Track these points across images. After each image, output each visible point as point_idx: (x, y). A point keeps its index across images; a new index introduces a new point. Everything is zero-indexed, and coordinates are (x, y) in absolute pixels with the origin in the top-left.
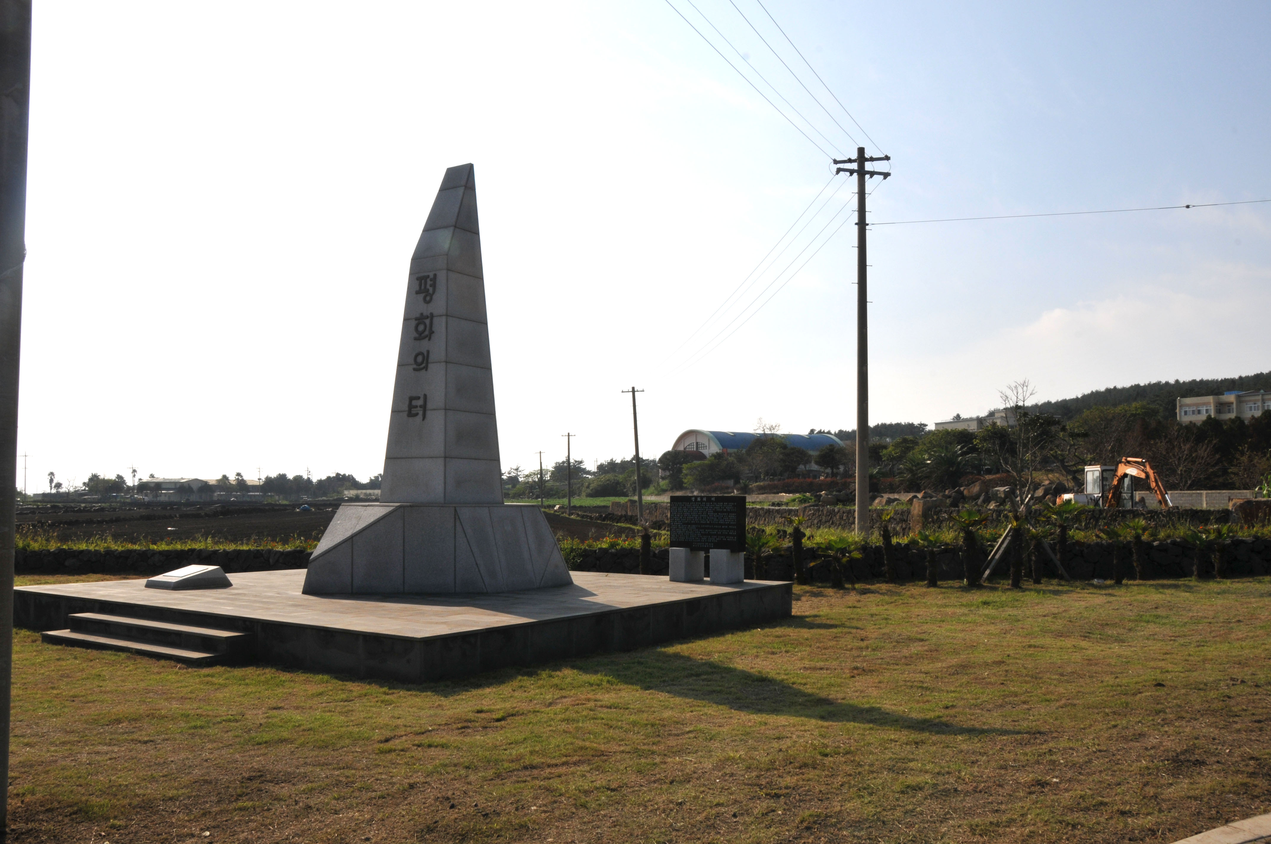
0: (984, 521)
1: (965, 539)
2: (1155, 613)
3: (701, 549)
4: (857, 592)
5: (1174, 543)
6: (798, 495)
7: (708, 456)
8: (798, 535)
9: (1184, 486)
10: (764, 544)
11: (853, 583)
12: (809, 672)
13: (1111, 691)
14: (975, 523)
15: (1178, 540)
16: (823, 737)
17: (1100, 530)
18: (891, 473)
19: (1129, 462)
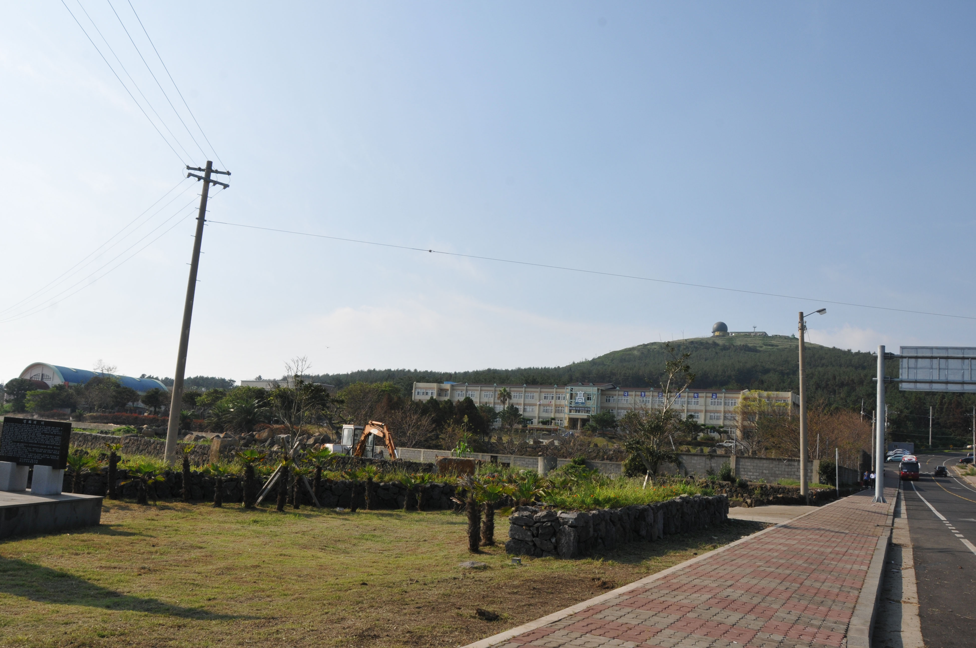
0: (263, 459)
1: (246, 472)
2: (373, 533)
3: (26, 464)
4: (157, 508)
5: (394, 484)
6: (124, 426)
7: (51, 387)
8: (114, 459)
9: (410, 445)
10: (84, 464)
11: (155, 500)
12: (104, 570)
13: (331, 588)
14: (255, 460)
15: (397, 482)
16: (105, 622)
17: (346, 473)
18: (202, 416)
19: (373, 424)
